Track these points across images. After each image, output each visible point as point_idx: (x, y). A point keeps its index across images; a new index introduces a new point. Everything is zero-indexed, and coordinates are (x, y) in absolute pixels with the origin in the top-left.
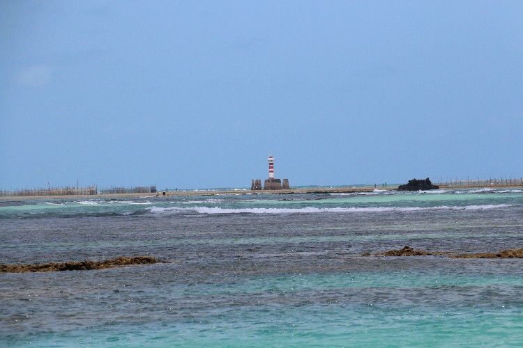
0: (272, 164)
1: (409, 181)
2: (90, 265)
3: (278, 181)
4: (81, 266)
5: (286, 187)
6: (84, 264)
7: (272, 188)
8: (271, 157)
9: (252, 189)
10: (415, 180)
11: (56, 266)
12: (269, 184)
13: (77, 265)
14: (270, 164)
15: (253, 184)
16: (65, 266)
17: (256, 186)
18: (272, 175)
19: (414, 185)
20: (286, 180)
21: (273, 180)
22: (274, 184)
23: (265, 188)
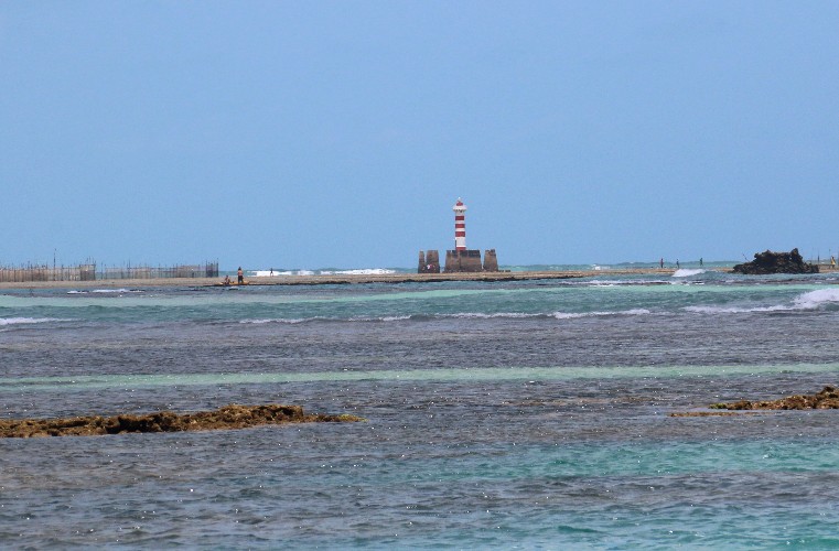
0: (462, 218)
1: (756, 256)
2: (169, 421)
3: (476, 254)
4: (151, 423)
5: (491, 265)
6: (157, 419)
7: (462, 269)
8: (460, 204)
9: (420, 271)
10: (768, 254)
11: (99, 424)
12: (455, 261)
13: (144, 422)
14: (458, 218)
15: (421, 261)
16: (117, 424)
17: (429, 264)
18: (461, 243)
19: (766, 263)
20: (492, 253)
21: (463, 252)
22: (465, 260)
23: (448, 269)
